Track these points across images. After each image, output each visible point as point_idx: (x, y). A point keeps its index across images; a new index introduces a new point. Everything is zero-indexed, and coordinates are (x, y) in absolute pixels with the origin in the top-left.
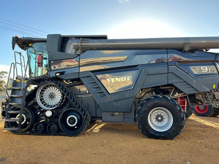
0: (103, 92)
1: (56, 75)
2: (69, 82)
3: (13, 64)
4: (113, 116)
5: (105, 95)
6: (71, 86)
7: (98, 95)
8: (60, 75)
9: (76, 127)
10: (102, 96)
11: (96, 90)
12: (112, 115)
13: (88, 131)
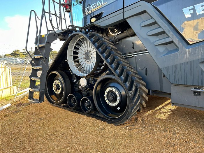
0: (172, 42)
1: (91, 22)
2: (117, 32)
3: (33, 12)
4: (199, 95)
5: (177, 49)
6: (120, 40)
7: (161, 49)
8: (96, 20)
9: (119, 108)
10: (170, 52)
11: (158, 39)
12: (195, 92)
13: (147, 114)
